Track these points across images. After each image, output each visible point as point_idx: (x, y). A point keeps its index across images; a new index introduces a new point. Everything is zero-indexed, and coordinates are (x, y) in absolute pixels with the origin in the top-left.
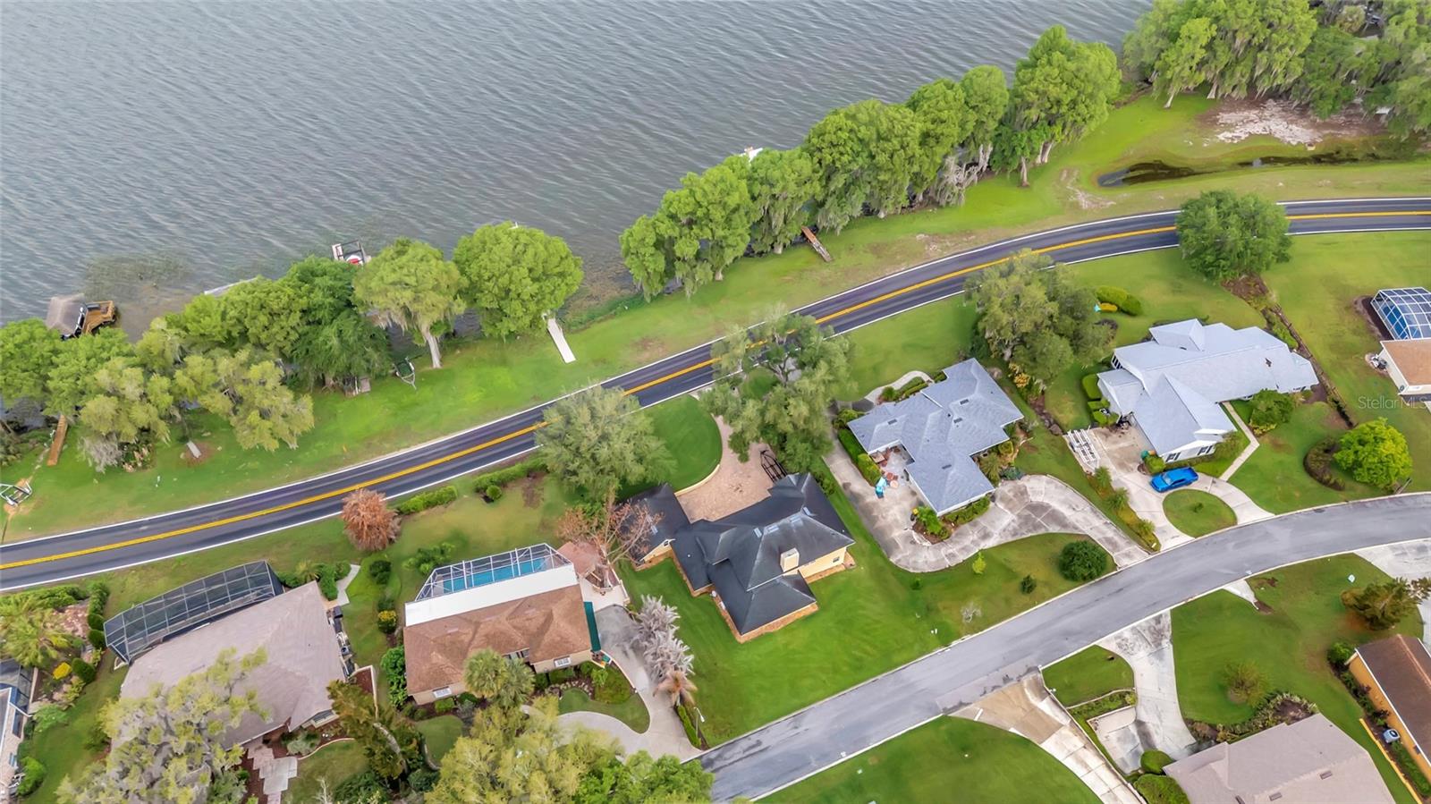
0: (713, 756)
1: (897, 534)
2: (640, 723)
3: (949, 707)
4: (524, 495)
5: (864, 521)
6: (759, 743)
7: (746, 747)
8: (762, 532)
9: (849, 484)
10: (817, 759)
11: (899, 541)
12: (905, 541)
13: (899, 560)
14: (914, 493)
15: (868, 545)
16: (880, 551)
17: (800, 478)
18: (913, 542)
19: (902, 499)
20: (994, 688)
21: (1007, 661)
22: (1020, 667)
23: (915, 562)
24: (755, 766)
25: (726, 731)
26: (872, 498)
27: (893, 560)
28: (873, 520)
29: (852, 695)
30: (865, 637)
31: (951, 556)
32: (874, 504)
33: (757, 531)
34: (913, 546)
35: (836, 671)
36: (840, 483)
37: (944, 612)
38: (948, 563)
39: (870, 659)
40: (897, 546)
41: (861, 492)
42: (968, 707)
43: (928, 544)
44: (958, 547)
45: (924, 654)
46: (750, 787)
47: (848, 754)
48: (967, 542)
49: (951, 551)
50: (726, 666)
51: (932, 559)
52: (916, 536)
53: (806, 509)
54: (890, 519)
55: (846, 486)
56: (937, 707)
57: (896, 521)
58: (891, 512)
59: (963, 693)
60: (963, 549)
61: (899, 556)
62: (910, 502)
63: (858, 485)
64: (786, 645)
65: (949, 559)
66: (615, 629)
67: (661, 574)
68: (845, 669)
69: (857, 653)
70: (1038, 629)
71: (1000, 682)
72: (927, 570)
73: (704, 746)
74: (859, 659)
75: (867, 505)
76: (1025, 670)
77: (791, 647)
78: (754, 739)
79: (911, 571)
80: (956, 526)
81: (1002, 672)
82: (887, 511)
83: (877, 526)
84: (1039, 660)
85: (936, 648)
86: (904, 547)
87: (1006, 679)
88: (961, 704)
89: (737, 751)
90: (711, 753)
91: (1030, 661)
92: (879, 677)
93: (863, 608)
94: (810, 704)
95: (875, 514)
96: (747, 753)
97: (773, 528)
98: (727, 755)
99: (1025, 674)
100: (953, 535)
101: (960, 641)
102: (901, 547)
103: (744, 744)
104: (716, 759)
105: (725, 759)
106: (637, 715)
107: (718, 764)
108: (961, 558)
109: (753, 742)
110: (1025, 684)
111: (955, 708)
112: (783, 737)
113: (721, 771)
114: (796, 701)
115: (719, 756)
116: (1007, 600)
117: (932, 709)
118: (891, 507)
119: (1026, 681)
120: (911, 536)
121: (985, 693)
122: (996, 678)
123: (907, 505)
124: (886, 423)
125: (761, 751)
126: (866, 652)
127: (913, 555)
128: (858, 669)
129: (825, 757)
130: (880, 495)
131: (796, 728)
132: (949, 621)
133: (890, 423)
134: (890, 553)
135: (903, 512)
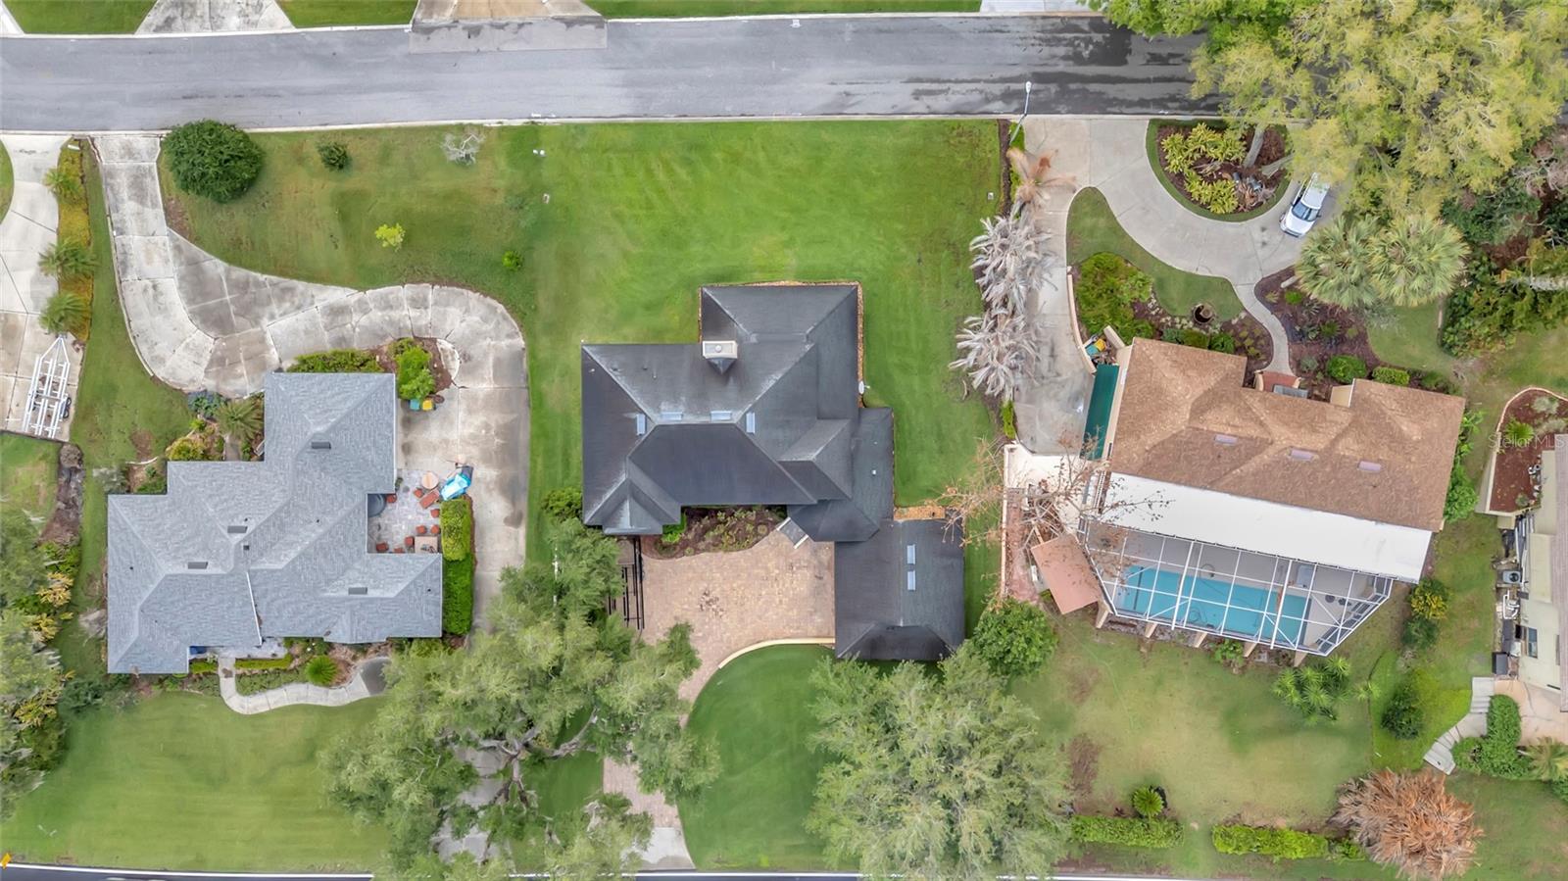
0: (997, 105)
1: (484, 386)
2: (1090, 202)
3: (591, 27)
4: (1094, 775)
5: (524, 436)
6: (917, 95)
7: (941, 98)
8: (744, 416)
9: (508, 521)
10: (841, 33)
11: (488, 371)
12: (479, 365)
13: (509, 336)
14: (407, 449)
15: (544, 386)
16: (532, 368)
17: (610, 514)
18: (466, 357)
19: (434, 448)
20: (501, 27)
21: (454, 59)
22: (438, 42)
23: (485, 320)
24: (941, 62)
25: (960, 135)
26: (485, 473)
27: (520, 342)
28: (508, 431)
29: (729, 109)
30: (654, 197)
31: (419, 303)
32: (487, 459)
33: (751, 427)
34: (473, 352)
35: (735, 158)
36: (522, 531)
37: (501, 183)
38: (431, 293)
39: (666, 155)
40: (498, 363)
41: (495, 493)
42: (561, 14)
43: (444, 345)
44: (395, 314)
45: (576, 126)
46: (963, 35)
47: (791, 21)
48: (377, 315)
49: (413, 313)
50: (903, 250)
51: (454, 313)
52: (455, 367)
53: (641, 429)
54: (479, 419)
55: (514, 520)
56: (610, 37)
57: (470, 412)
58: (468, 431)
59: (556, 39)
60: (391, 307)
61: (505, 343)
62: (425, 436)
63: (492, 510)
64: (788, 244)
65: (425, 299)
66: (1050, 407)
67: (925, 483)
68: (718, 156)
69: (682, 173)
70: (371, 89)
71: (487, 32)
72: (473, 297)
73: (1004, 126)
74: (687, 162)
75: (502, 464)
76: (432, 36)
77: (785, 236)
78: (920, 106)
79: (501, 308)
80: (374, 352)
81: (473, 44)
82: (473, 437)
83: (509, 418)
84: (405, 39)
85: (552, 128)
86: (486, 355)
87: (474, 31)
88: (570, 23)
89: (958, 96)
90: (999, 111)
91: (417, 45)
92: (672, 119)
93: (626, 255)
94: (804, 123)
95: (497, 440)
96: (944, 87)
97: (721, 416)
98: (976, 97)
99: (439, 28)
100: (390, 339)
101: (506, 122)
102: (491, 360)
103: (940, 103)
104: (995, 98)
105: (981, 92)
106: (1088, 222)
107: (997, 89)
108: (403, 292)
109: (927, 100)
110: (450, 11)
111: (582, 21)
112: (876, 88)
113: (996, 76)
114: (826, 136)
115: (987, 101)
116: (385, 158)
117: (618, 36)
118: (465, 441)
119: (447, 17)
120: (463, 371)
121: (521, 26)
122: (488, 41)
123: (432, 432)
124: (372, 593)
125: (919, 80)
126: (670, 171)
127: (478, 335)
128: (696, 147)
129: (826, 31)
130: (467, 472)
131: (848, 94)
132: (502, 162)
133: (364, 591)
134: (517, 357)
135: (447, 420)
